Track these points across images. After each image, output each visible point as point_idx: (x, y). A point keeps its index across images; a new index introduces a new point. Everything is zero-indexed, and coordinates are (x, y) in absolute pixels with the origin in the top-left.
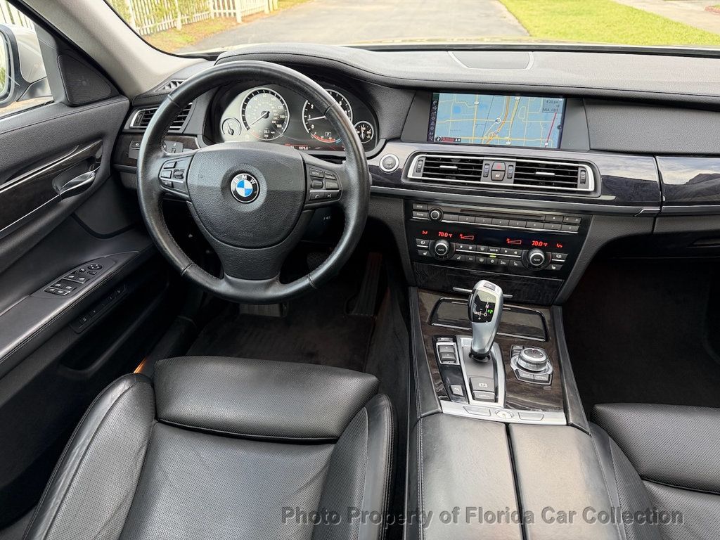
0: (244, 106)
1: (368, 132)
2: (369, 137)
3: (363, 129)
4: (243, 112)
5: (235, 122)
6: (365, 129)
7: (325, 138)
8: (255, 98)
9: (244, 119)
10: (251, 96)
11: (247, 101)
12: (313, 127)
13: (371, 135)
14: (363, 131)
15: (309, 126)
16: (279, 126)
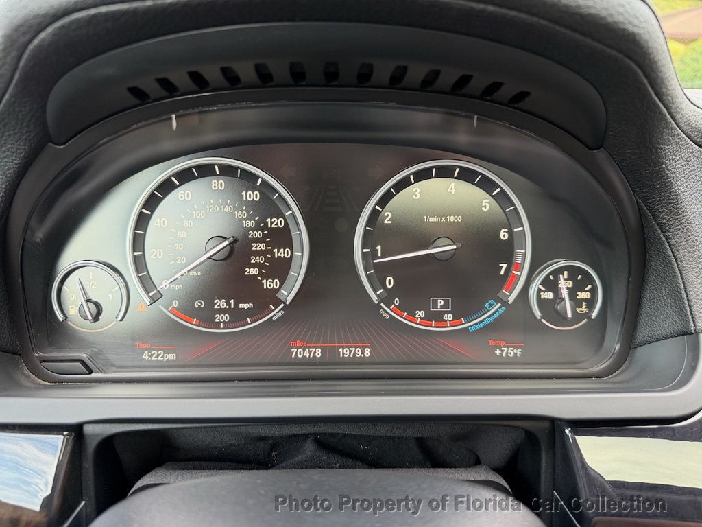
0: (142, 222)
1: (582, 295)
2: (584, 309)
3: (564, 284)
4: (138, 242)
5: (107, 276)
6: (570, 284)
7: (437, 317)
8: (183, 193)
9: (140, 263)
10: (166, 187)
11: (152, 202)
12: (390, 282)
13: (591, 303)
14: (565, 293)
15: (377, 282)
16: (269, 284)
